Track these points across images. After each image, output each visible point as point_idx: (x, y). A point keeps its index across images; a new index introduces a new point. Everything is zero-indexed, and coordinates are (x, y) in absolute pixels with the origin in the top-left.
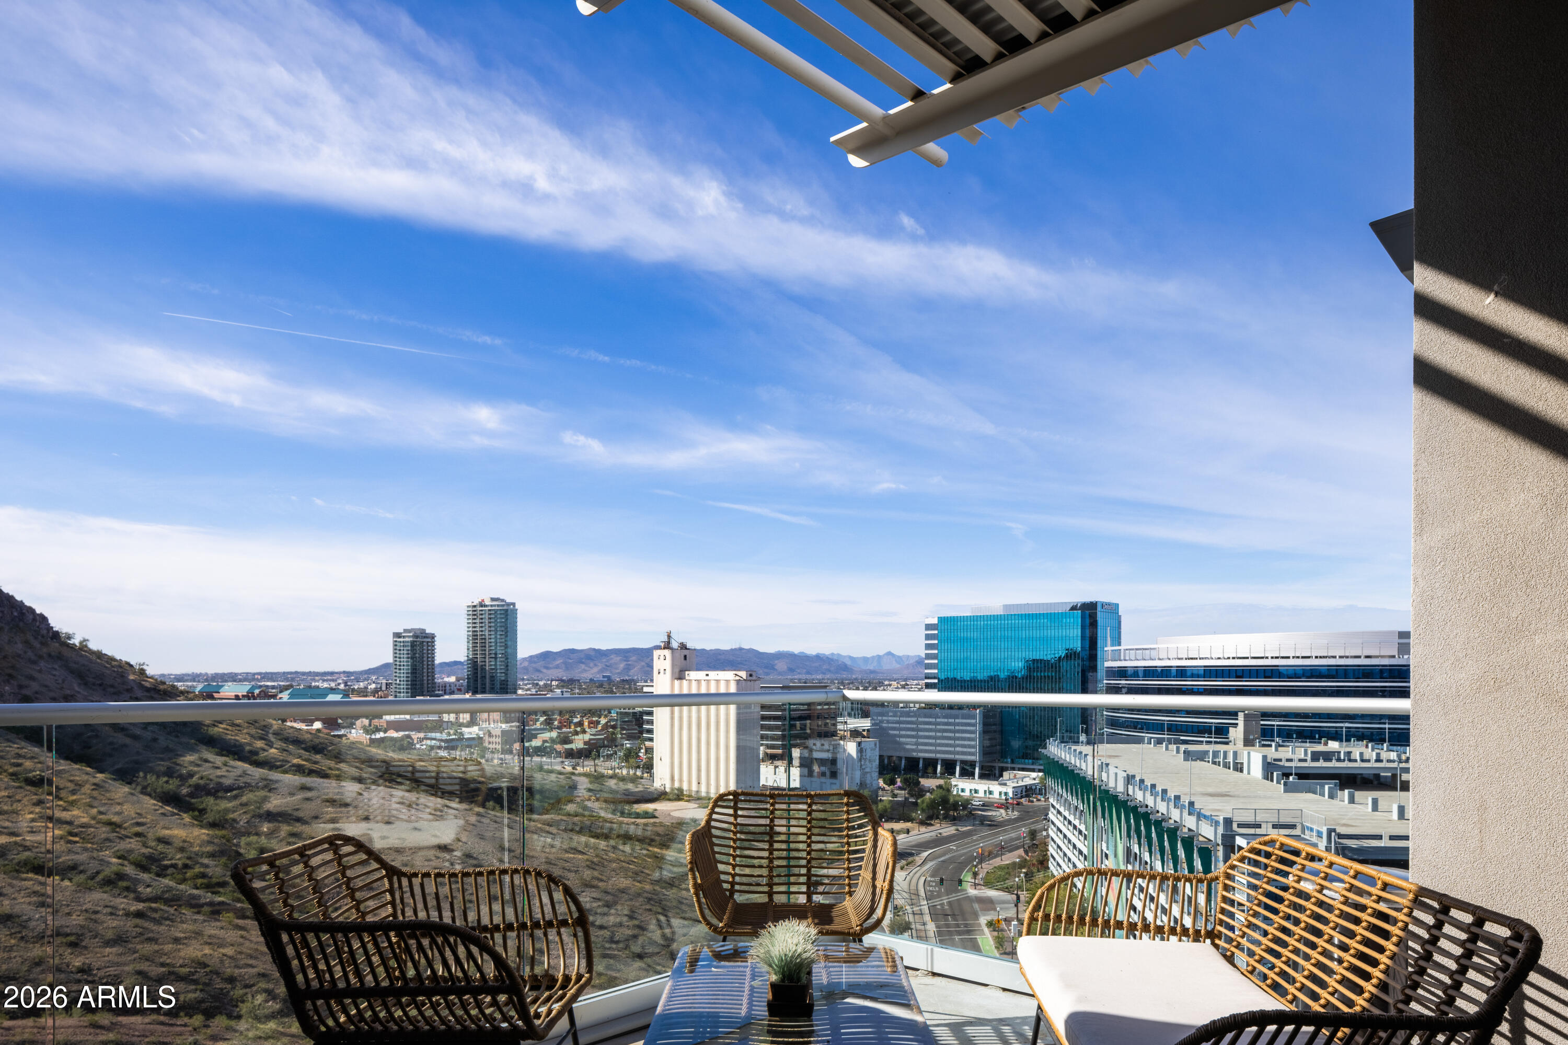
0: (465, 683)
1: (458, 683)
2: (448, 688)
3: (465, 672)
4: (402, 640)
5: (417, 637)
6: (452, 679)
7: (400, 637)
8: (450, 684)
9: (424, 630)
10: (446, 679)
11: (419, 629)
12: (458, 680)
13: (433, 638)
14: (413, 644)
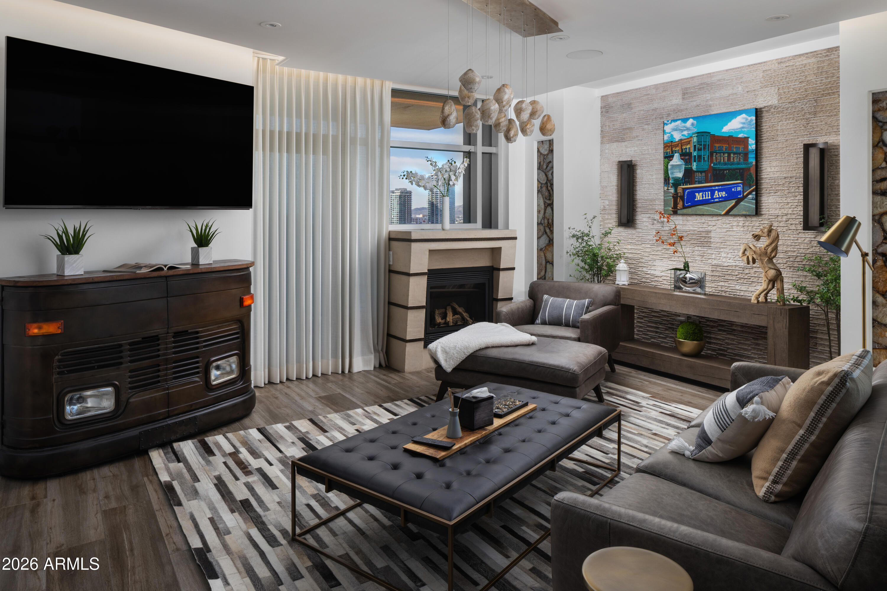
0: (427, 218)
1: (424, 218)
2: (418, 221)
3: (427, 213)
4: (394, 194)
5: (402, 193)
6: (421, 216)
7: (394, 193)
8: (420, 219)
9: (406, 189)
10: (417, 216)
11: (403, 189)
12: (424, 216)
13: (411, 193)
14: (400, 197)
